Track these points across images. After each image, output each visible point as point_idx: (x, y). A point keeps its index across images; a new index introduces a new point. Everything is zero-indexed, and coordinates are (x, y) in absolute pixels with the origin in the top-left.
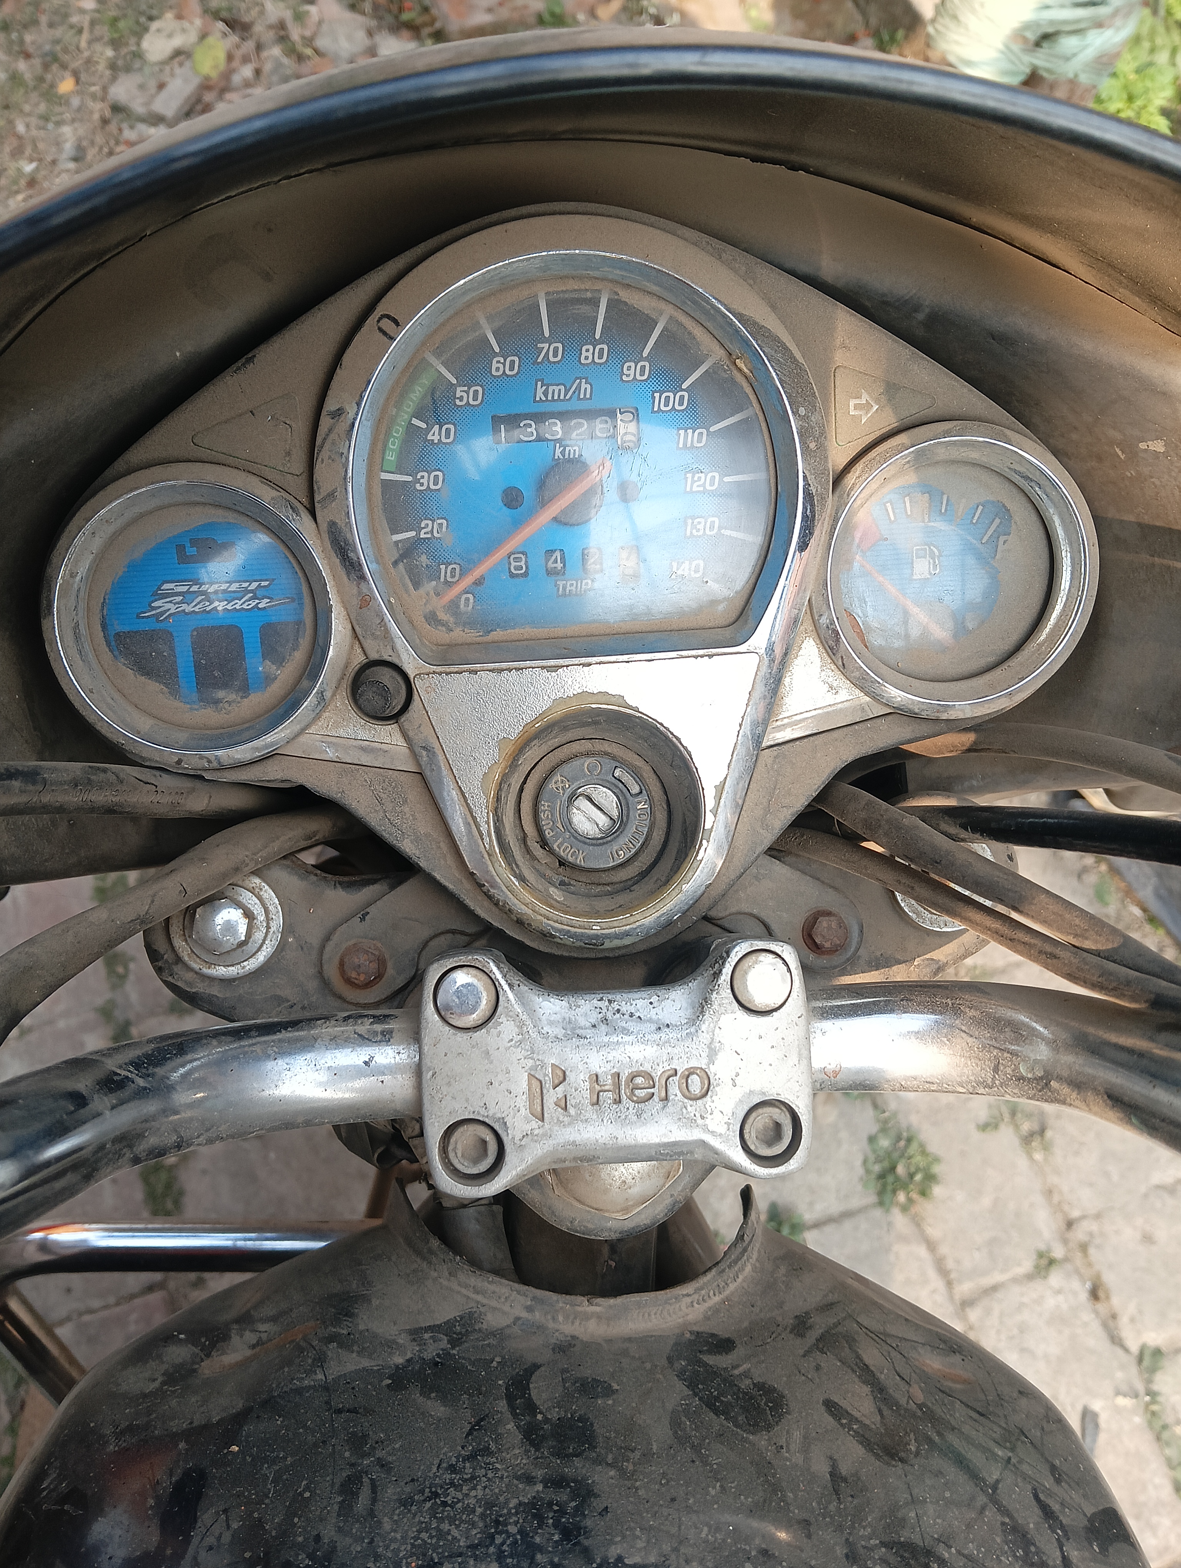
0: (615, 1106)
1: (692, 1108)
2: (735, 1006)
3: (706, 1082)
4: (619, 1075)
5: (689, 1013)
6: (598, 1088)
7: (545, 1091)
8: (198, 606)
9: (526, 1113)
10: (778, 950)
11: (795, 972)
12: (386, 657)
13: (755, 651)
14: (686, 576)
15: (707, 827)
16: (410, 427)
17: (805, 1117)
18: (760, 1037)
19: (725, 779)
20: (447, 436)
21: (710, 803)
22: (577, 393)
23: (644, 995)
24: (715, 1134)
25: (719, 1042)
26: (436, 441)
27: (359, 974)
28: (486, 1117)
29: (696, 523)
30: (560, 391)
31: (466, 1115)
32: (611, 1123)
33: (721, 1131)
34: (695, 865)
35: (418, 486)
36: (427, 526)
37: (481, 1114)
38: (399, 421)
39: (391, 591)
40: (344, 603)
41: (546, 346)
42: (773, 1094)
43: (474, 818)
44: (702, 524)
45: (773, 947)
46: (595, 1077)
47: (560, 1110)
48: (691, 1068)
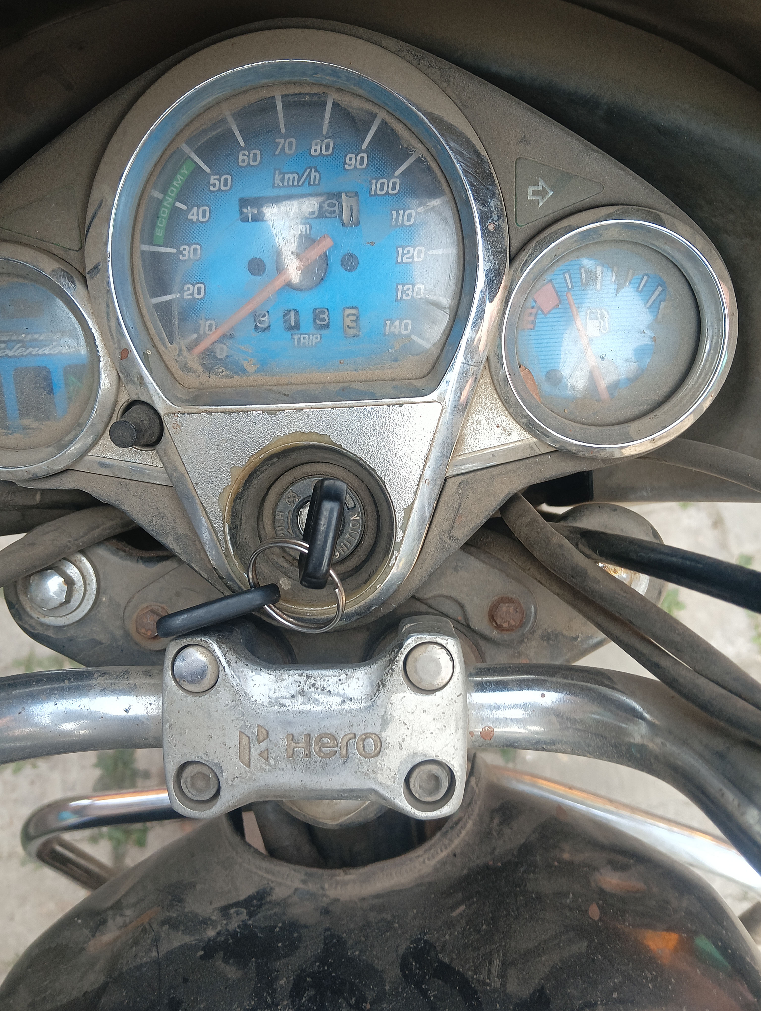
0: (306, 759)
1: (367, 765)
2: (405, 686)
3: (379, 744)
4: (309, 735)
5: (369, 689)
6: (293, 745)
7: (252, 746)
8: (19, 351)
9: (236, 760)
10: (443, 642)
11: (456, 660)
12: (143, 398)
13: (440, 401)
14: (397, 332)
15: (397, 540)
16: (175, 209)
17: (458, 774)
18: (425, 712)
19: (413, 503)
20: (204, 216)
21: (399, 522)
22: (307, 181)
23: (335, 673)
24: (384, 785)
25: (391, 714)
26: (195, 220)
27: (147, 631)
28: (208, 761)
29: (405, 289)
30: (294, 178)
31: (193, 758)
32: (302, 772)
33: (389, 783)
34: (388, 570)
35: (181, 257)
36: (189, 289)
37: (204, 758)
38: (165, 204)
39: (149, 345)
40: (110, 354)
41: (282, 141)
42: (432, 756)
43: (213, 527)
44: (411, 289)
45: (439, 640)
46: (292, 737)
47: (263, 760)
48: (367, 733)
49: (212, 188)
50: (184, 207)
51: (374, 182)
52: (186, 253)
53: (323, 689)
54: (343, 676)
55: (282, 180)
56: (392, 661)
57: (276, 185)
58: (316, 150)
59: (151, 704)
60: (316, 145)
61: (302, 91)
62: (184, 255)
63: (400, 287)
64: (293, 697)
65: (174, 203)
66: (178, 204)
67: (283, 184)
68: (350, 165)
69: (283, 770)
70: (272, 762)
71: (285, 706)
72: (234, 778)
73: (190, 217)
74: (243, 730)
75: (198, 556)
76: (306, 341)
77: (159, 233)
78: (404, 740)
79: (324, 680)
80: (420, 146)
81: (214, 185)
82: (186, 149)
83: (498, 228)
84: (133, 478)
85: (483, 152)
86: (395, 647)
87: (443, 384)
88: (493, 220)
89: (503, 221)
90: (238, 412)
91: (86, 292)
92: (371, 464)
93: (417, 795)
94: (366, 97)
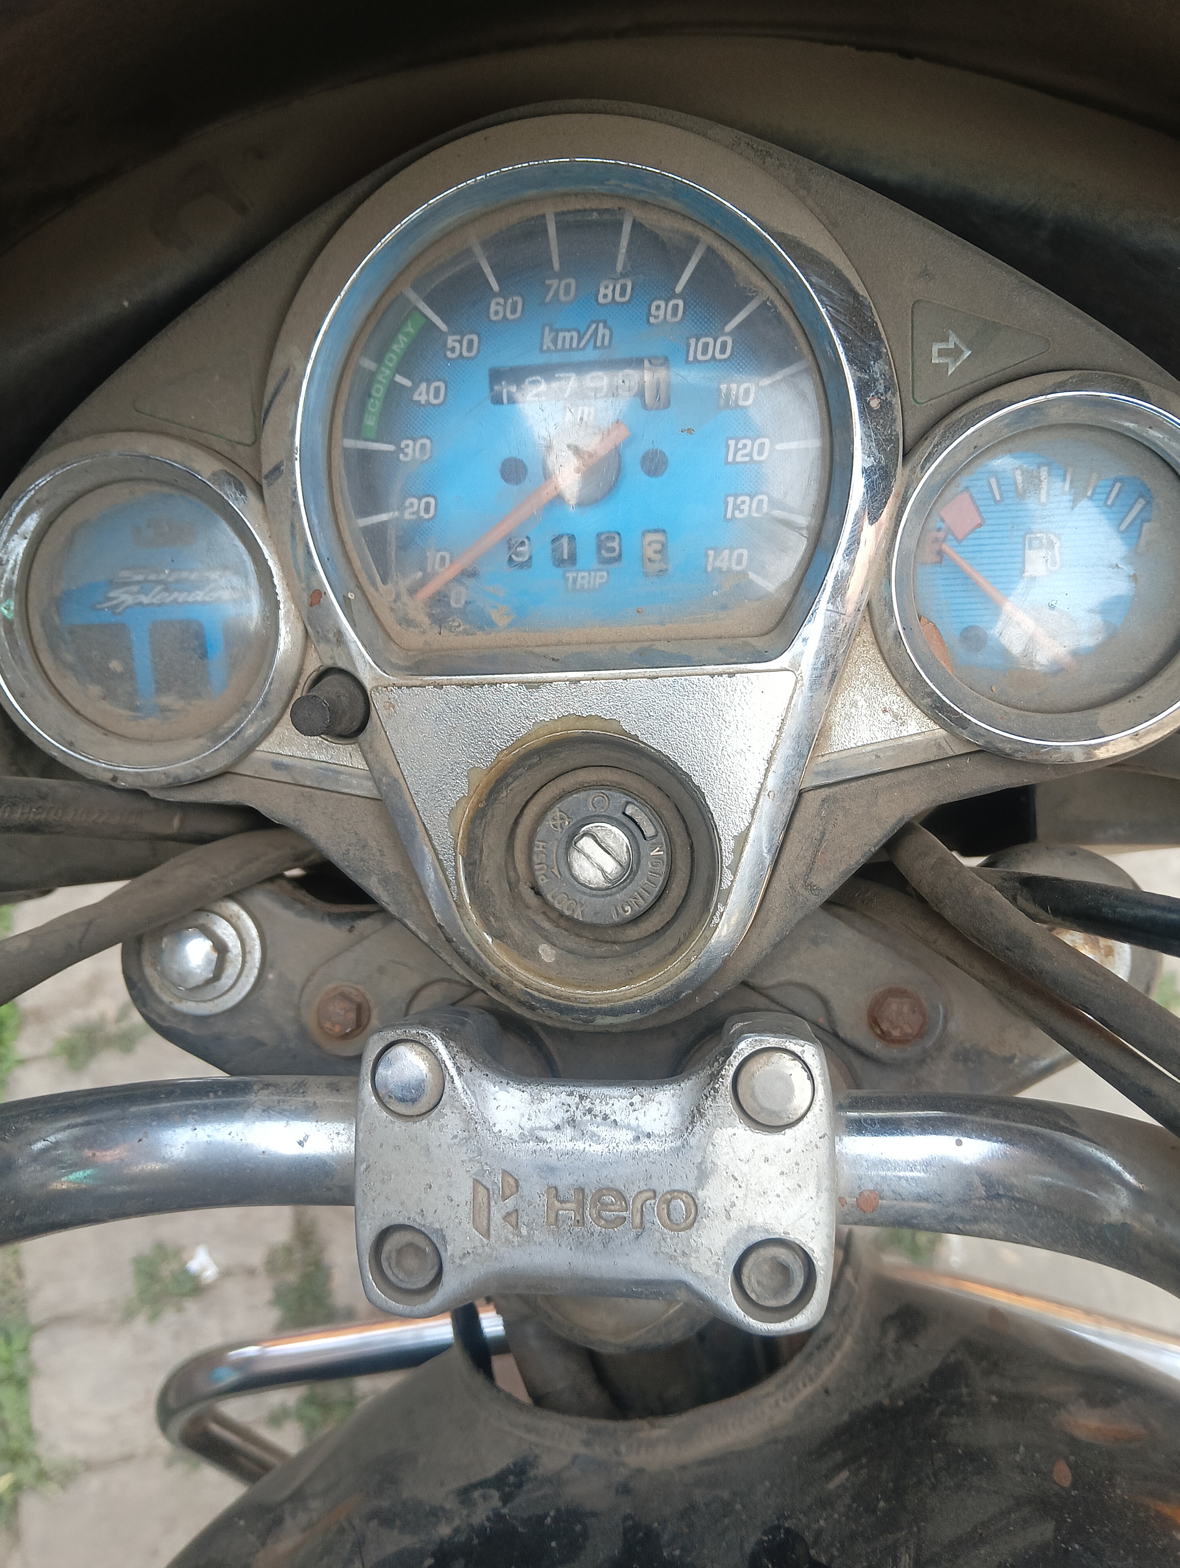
0: (577, 1229)
1: (674, 1242)
2: (736, 1118)
3: (693, 1210)
4: (583, 1190)
5: (677, 1121)
6: (557, 1204)
7: (493, 1203)
8: (159, 597)
9: (468, 1226)
10: (797, 1049)
11: (818, 1080)
12: (341, 664)
13: (793, 668)
14: (725, 569)
15: (724, 887)
16: (393, 386)
17: (820, 1264)
18: (767, 1160)
19: (748, 828)
20: (436, 396)
21: (728, 858)
22: (592, 341)
23: (624, 1093)
24: (700, 1276)
25: (712, 1162)
26: (423, 402)
27: (333, 1025)
28: (424, 1226)
29: (739, 502)
30: (572, 338)
31: (401, 1220)
32: (571, 1249)
33: (709, 1273)
34: (708, 933)
35: (401, 456)
36: (412, 505)
37: (417, 1221)
38: (380, 378)
39: (352, 584)
40: (294, 598)
41: (555, 283)
42: (778, 1232)
43: (440, 861)
44: (748, 503)
45: (791, 1045)
46: (554, 1191)
47: (509, 1226)
48: (675, 1191)
49: (449, 354)
50: (407, 383)
51: (693, 341)
52: (409, 450)
53: (606, 1117)
54: (637, 1099)
55: (555, 341)
56: (715, 1077)
57: (545, 348)
58: (605, 296)
59: (338, 1134)
60: (606, 287)
61: (587, 206)
62: (406, 455)
63: (731, 500)
64: (558, 1127)
65: (394, 375)
66: (399, 379)
67: (556, 347)
68: (656, 317)
69: (540, 1244)
70: (524, 1231)
71: (545, 1141)
72: (464, 1254)
73: (416, 397)
74: (478, 1178)
75: (414, 907)
76: (585, 582)
77: (370, 421)
78: (733, 1205)
79: (607, 1104)
80: (763, 284)
81: (453, 350)
82: (412, 296)
83: (886, 405)
84: (323, 786)
85: (861, 290)
86: (720, 1054)
87: (798, 643)
88: (877, 393)
89: (894, 394)
90: (482, 685)
91: (260, 506)
92: (684, 765)
93: (753, 1296)
94: (684, 213)
